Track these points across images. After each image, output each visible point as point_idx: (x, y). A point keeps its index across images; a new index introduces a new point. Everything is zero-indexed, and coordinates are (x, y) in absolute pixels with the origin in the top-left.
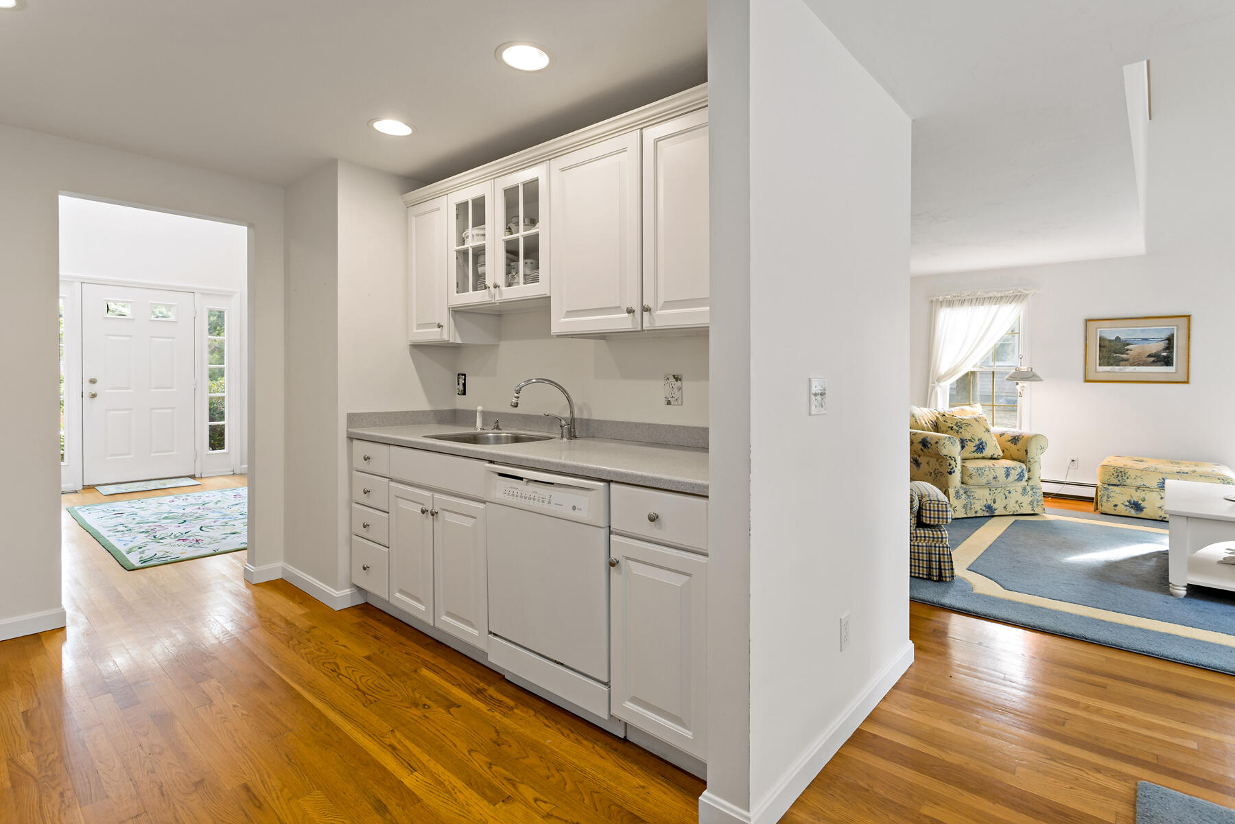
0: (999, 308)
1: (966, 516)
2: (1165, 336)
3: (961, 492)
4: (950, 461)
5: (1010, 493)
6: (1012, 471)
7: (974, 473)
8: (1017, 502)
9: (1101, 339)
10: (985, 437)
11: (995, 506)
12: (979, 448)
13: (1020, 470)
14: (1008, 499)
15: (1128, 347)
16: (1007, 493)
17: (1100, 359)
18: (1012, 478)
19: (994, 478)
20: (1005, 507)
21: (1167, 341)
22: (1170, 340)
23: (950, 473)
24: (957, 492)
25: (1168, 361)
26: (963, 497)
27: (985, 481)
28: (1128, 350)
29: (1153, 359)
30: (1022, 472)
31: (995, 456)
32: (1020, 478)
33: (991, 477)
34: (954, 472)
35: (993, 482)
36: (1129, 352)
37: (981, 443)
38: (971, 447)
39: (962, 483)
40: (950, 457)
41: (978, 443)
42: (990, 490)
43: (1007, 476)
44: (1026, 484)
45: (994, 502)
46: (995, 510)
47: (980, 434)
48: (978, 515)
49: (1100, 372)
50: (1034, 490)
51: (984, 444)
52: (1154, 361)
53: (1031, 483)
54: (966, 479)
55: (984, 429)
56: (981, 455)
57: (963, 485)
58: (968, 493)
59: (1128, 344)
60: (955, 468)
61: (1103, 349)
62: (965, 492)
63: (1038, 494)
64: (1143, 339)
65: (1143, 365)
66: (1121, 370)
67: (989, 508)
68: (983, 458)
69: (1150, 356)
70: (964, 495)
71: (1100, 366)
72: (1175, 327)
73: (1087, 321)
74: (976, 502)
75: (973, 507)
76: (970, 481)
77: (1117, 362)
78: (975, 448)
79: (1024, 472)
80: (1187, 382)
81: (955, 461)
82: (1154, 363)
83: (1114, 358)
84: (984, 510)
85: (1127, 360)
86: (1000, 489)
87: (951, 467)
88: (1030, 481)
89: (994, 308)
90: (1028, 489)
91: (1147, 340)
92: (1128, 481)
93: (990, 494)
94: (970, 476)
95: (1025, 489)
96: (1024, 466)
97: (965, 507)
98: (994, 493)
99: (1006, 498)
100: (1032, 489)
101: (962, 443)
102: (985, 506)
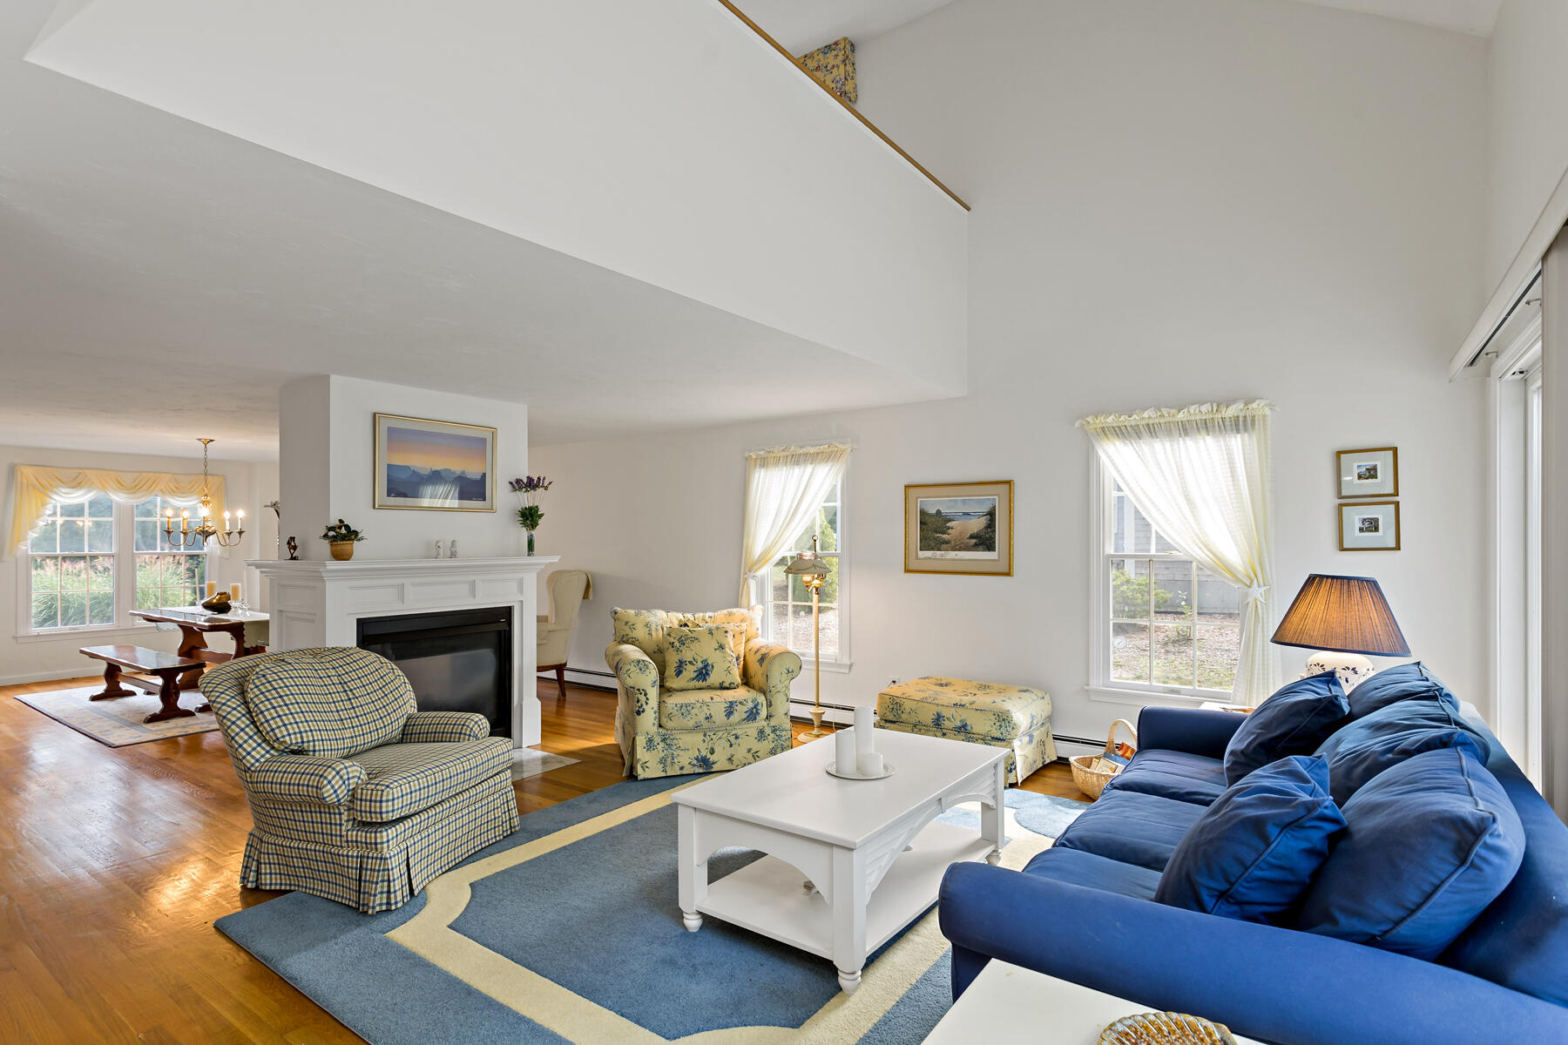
0: (813, 470)
1: (663, 774)
2: (986, 509)
3: (657, 739)
4: (639, 696)
5: (737, 738)
6: (739, 707)
7: (675, 712)
8: (749, 750)
9: (923, 513)
10: (714, 657)
11: (712, 758)
12: (701, 673)
13: (751, 705)
14: (734, 746)
15: (949, 524)
16: (732, 739)
17: (921, 541)
18: (736, 717)
19: (707, 718)
20: (730, 759)
21: (988, 516)
22: (991, 514)
23: (639, 713)
24: (650, 741)
25: (990, 547)
26: (660, 747)
27: (691, 723)
28: (949, 528)
29: (974, 541)
30: (755, 707)
31: (726, 684)
32: (752, 715)
33: (701, 717)
34: (643, 711)
35: (705, 724)
36: (950, 531)
37: (705, 667)
38: (690, 672)
39: (660, 726)
40: (639, 690)
41: (700, 665)
42: (705, 735)
43: (729, 713)
44: (765, 724)
45: (712, 751)
46: (713, 763)
47: (704, 651)
48: (684, 772)
49: (920, 559)
50: (778, 733)
51: (709, 668)
52: (976, 544)
53: (773, 722)
54: (664, 721)
55: (717, 646)
56: (704, 684)
57: (661, 730)
58: (668, 742)
59: (950, 520)
60: (644, 706)
61: (924, 527)
62: (663, 740)
63: (784, 739)
64: (964, 514)
65: (965, 550)
66: (942, 555)
67: (704, 761)
68: (710, 688)
69: (972, 537)
70: (662, 745)
71: (921, 550)
72: (996, 497)
73: (907, 487)
74: (681, 753)
75: (676, 760)
76: (669, 724)
77: (938, 545)
78: (696, 674)
79: (759, 707)
80: (1008, 574)
81: (645, 695)
82: (975, 547)
83: (935, 539)
84: (694, 765)
85: (948, 542)
86: (720, 734)
87: (639, 704)
88: (772, 719)
89: (809, 468)
90: (768, 731)
91: (968, 514)
92: (904, 717)
93: (704, 741)
94: (670, 716)
95: (761, 732)
96: (761, 699)
97: (663, 761)
98: (712, 739)
99: (731, 746)
100: (774, 731)
101: (680, 666)
102: (697, 759)
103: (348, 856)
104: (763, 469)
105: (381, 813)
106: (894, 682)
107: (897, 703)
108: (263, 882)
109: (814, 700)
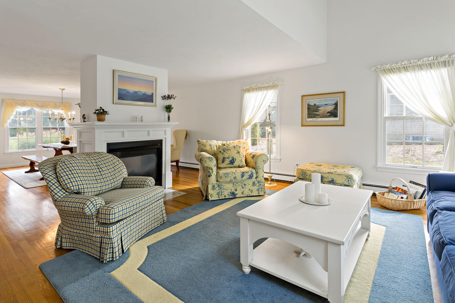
0: (267, 92)
1: (218, 199)
2: (334, 102)
3: (216, 186)
4: (209, 170)
5: (245, 185)
6: (246, 174)
7: (223, 176)
8: (249, 190)
9: (308, 105)
10: (236, 156)
11: (236, 193)
12: (231, 162)
13: (250, 173)
14: (244, 188)
15: (319, 109)
16: (243, 186)
17: (308, 115)
18: (245, 178)
19: (234, 178)
20: (242, 193)
21: (335, 105)
22: (336, 104)
23: (209, 176)
24: (214, 186)
25: (336, 116)
26: (217, 189)
27: (229, 180)
28: (319, 110)
29: (329, 114)
30: (252, 174)
31: (241, 166)
32: (251, 177)
33: (232, 178)
34: (211, 176)
35: (234, 180)
36: (319, 111)
37: (233, 159)
38: (227, 161)
39: (217, 181)
40: (209, 168)
41: (231, 159)
42: (233, 184)
43: (242, 176)
44: (255, 180)
45: (236, 190)
46: (237, 194)
47: (233, 154)
48: (226, 198)
49: (308, 121)
50: (260, 183)
51: (235, 160)
52: (330, 115)
53: (258, 179)
54: (219, 179)
55: (237, 152)
56: (232, 166)
57: (217, 182)
58: (220, 187)
59: (320, 107)
60: (211, 174)
61: (309, 110)
62: (218, 186)
63: (262, 185)
64: (325, 105)
65: (325, 117)
66: (316, 120)
67: (233, 194)
68: (235, 167)
69: (328, 113)
70: (218, 188)
71: (308, 118)
72: (338, 98)
73: (302, 96)
74: (225, 191)
75: (223, 193)
76: (221, 180)
77: (315, 116)
78: (229, 162)
79: (253, 174)
80: (343, 125)
81: (212, 170)
82: (329, 116)
83: (314, 114)
84: (230, 195)
85: (318, 115)
86: (239, 184)
87: (210, 173)
88: (258, 178)
89: (265, 92)
90: (256, 182)
91: (327, 105)
92: (307, 177)
93: (233, 186)
94: (221, 177)
95: (254, 183)
96: (254, 171)
97: (218, 194)
98: (236, 186)
99: (243, 188)
100: (258, 183)
101: (224, 159)
102: (230, 193)
103: (96, 237)
104: (248, 93)
105: (110, 219)
106: (297, 165)
107: (304, 172)
108: (63, 246)
109: (269, 171)
